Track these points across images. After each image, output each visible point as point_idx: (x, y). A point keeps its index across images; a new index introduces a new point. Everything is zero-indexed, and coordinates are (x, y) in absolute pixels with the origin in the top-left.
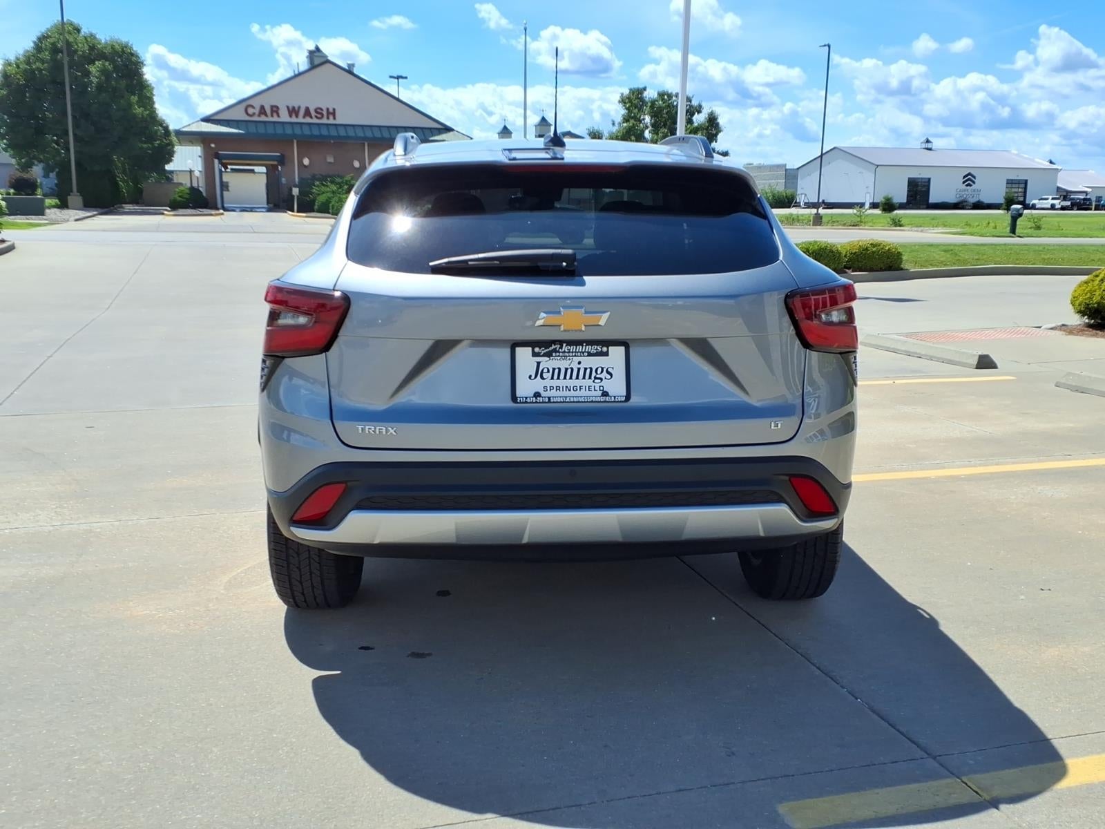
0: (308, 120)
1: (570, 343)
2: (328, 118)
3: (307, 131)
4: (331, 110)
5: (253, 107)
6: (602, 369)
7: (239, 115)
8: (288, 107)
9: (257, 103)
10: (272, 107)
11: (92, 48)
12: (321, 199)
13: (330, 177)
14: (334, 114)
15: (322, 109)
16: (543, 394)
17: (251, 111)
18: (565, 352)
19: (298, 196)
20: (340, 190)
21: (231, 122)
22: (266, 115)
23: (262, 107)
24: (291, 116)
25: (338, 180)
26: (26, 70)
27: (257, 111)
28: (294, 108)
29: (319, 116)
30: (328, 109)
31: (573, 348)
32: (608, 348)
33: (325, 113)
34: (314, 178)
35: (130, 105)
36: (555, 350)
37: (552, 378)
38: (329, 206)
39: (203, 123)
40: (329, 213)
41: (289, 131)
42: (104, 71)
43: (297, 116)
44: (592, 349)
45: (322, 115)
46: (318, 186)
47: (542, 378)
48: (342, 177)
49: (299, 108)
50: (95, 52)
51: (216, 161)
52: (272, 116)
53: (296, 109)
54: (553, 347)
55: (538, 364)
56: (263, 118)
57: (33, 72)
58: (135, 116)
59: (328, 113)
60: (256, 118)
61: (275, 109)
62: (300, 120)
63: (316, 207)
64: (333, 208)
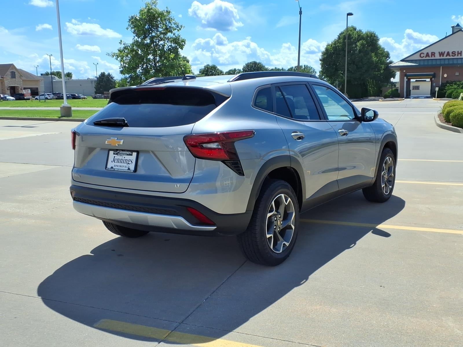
0: (448, 57)
1: (122, 150)
2: (458, 55)
3: (447, 62)
4: (460, 52)
5: (423, 54)
6: (130, 160)
7: (417, 57)
8: (439, 52)
9: (425, 52)
10: (432, 53)
11: (359, 36)
12: (449, 92)
13: (454, 81)
14: (461, 53)
15: (455, 52)
16: (114, 168)
17: (422, 55)
18: (121, 153)
19: (438, 91)
20: (458, 87)
21: (413, 61)
22: (429, 57)
23: (428, 53)
24: (440, 56)
25: (458, 83)
26: (334, 47)
27: (425, 55)
28: (442, 52)
29: (454, 55)
30: (458, 52)
31: (123, 152)
32: (132, 153)
33: (456, 53)
34: (447, 82)
35: (371, 57)
36: (118, 153)
37: (117, 162)
38: (452, 95)
39: (401, 62)
40: (451, 98)
41: (438, 63)
42: (362, 44)
43: (443, 56)
44: (128, 153)
45: (455, 55)
46: (448, 86)
47: (115, 162)
48: (460, 81)
49: (444, 52)
50: (360, 37)
51: (405, 78)
52: (432, 57)
53: (443, 53)
54: (118, 151)
55: (115, 157)
56: (428, 58)
57: (336, 47)
58: (372, 61)
59: (458, 53)
60: (424, 58)
61: (433, 54)
62: (445, 57)
63: (446, 96)
64: (453, 96)
